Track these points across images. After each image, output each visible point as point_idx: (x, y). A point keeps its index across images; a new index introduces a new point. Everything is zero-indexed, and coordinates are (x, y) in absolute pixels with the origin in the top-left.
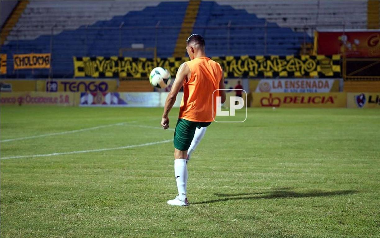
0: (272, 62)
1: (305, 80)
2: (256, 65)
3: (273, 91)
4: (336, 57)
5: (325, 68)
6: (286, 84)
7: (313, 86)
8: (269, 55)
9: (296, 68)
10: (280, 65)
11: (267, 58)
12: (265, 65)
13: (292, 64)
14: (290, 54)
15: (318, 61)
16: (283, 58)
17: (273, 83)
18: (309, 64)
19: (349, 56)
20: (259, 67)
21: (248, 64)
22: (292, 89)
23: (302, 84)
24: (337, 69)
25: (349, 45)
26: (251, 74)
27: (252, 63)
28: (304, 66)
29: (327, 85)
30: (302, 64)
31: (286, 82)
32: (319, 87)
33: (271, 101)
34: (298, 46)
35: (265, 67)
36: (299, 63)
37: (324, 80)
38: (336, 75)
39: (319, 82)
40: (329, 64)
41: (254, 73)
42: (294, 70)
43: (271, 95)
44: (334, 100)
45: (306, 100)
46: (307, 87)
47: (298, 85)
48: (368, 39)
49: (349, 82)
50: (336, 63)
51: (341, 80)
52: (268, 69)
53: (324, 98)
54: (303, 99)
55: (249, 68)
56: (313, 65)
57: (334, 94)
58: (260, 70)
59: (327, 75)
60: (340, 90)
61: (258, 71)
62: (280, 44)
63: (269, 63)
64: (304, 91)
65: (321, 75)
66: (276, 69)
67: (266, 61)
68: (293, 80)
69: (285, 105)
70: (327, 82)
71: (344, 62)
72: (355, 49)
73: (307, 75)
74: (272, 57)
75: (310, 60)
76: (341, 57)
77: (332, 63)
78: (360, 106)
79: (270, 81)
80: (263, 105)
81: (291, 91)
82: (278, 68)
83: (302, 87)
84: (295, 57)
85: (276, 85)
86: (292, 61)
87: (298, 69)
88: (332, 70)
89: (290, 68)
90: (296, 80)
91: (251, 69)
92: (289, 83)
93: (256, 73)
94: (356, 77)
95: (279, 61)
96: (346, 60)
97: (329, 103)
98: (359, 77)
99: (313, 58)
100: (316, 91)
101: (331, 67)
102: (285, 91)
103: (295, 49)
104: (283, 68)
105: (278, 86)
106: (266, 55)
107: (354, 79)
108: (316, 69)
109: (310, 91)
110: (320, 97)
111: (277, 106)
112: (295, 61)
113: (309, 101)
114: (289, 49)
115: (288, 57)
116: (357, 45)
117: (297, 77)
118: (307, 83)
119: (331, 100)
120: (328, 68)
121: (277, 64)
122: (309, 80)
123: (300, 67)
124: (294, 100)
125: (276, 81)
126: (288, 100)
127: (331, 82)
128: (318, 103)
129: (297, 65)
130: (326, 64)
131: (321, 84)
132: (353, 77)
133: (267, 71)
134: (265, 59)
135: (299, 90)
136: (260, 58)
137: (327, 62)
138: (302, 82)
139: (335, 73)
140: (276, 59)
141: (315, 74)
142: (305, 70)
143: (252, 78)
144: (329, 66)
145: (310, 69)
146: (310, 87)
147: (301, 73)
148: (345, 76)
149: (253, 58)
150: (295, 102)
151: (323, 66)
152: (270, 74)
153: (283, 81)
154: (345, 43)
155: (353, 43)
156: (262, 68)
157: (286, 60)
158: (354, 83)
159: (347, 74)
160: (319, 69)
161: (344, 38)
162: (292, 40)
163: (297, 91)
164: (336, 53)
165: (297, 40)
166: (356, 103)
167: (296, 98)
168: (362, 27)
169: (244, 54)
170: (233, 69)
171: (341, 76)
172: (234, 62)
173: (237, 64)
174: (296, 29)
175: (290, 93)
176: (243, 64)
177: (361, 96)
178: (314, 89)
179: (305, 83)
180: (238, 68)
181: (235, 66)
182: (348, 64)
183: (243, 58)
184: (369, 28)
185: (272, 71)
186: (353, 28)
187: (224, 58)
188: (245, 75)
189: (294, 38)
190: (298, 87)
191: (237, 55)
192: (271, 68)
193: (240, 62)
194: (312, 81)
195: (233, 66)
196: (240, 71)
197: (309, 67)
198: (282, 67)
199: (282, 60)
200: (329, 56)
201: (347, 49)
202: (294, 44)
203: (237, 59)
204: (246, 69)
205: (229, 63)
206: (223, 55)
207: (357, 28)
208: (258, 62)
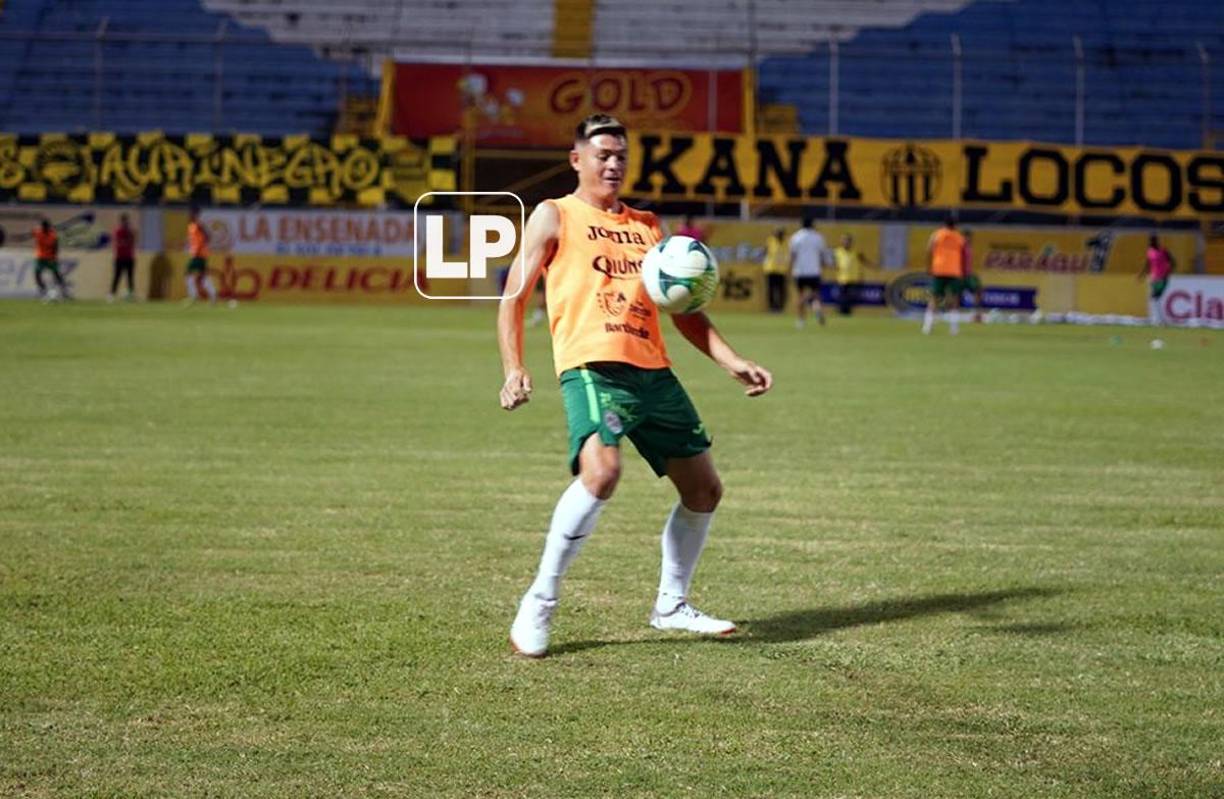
0: (240, 154)
1: (343, 216)
2: (186, 163)
3: (238, 248)
4: (443, 145)
5: (407, 177)
6: (283, 229)
7: (369, 234)
8: (231, 131)
9: (315, 177)
10: (264, 167)
11: (224, 142)
12: (216, 162)
13: (303, 163)
14: (297, 130)
15: (386, 155)
16: (274, 143)
17: (243, 224)
18: (356, 164)
19: (479, 145)
20: (197, 170)
21: (161, 162)
22: (303, 241)
23: (334, 230)
25: (491, 108)
26: (172, 192)
27: (175, 158)
28: (342, 172)
30: (334, 164)
31: (283, 223)
32: (389, 240)
33: (228, 280)
34: (327, 105)
35: (217, 172)
36: (325, 161)
38: (441, 202)
39: (388, 223)
40: (420, 165)
41: (181, 190)
42: (309, 181)
43: (229, 261)
45: (341, 278)
46: (348, 238)
48: (551, 86)
50: (441, 162)
52: (226, 177)
54: (331, 275)
55: (164, 175)
56: (368, 168)
58: (198, 179)
59: (413, 199)
61: (192, 181)
62: (274, 96)
63: (229, 157)
64: (340, 251)
65: (396, 202)
66: (250, 178)
67: (220, 150)
68: (304, 216)
69: (275, 293)
71: (468, 159)
72: (510, 122)
73: (349, 198)
74: (241, 139)
75: (360, 153)
76: (459, 146)
77: (428, 163)
79: (232, 218)
81: (300, 250)
82: (259, 176)
83: (335, 238)
84: (314, 141)
85: (251, 229)
86: (302, 154)
87: (322, 180)
88: (428, 186)
89: (294, 176)
90: (314, 216)
91: (172, 176)
92: (291, 225)
93: (188, 188)
95: (262, 153)
96: (473, 153)
99: (371, 144)
100: (377, 252)
101: (425, 176)
102: (280, 249)
103: (318, 114)
104: (275, 175)
105: (258, 234)
106: (220, 131)
108: (376, 183)
109: (359, 250)
110: (383, 271)
111: (250, 297)
112: (311, 153)
113: (351, 283)
114: (300, 114)
115: (291, 142)
116: (517, 110)
117: (320, 206)
118: (349, 224)
120: (415, 177)
121: (256, 161)
122: (356, 217)
123: (329, 175)
124: (302, 279)
125: (252, 217)
126: (285, 278)
128: (380, 289)
129: (320, 169)
130: (409, 166)
131: (392, 231)
133: (222, 185)
134: (214, 147)
135: (323, 247)
136: (200, 140)
137: (413, 158)
138: (334, 223)
140: (253, 147)
141: (373, 196)
142: (342, 184)
143: (173, 204)
144: (416, 172)
145: (360, 179)
146: (358, 236)
147: (330, 193)
149: (178, 141)
151: (399, 172)
152: (232, 194)
153: (273, 218)
154: (479, 100)
155: (502, 100)
157: (283, 151)
160: (387, 181)
161: (476, 85)
162: (314, 87)
163: (315, 251)
164: (444, 131)
165: (327, 88)
168: (536, 51)
169: (150, 126)
170: (113, 175)
172: (116, 151)
173: (125, 157)
174: (327, 50)
175: (294, 259)
176: (143, 160)
178: (372, 245)
179: (343, 225)
180: (127, 172)
181: (118, 167)
182: (479, 163)
183: (146, 138)
184: (556, 53)
185: (239, 184)
186: (507, 51)
187: (82, 140)
188: (152, 195)
189: (321, 79)
190: (321, 239)
191: (125, 130)
192: (235, 176)
193: (134, 153)
194: (365, 218)
195: (113, 164)
196: (136, 183)
197: (356, 174)
198: (272, 171)
199: (270, 151)
200: (422, 143)
201: (482, 119)
202: (319, 98)
203: (127, 142)
204: (154, 174)
205: (99, 156)
206: (80, 129)
207: (520, 51)
208: (192, 154)
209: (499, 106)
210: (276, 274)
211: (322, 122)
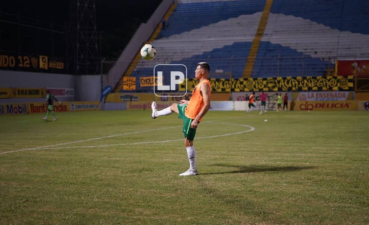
0: (308, 81)
1: (330, 92)
2: (297, 83)
3: (308, 100)
4: (350, 77)
5: (343, 84)
6: (317, 95)
7: (335, 96)
8: (306, 76)
9: (323, 85)
10: (313, 83)
11: (304, 78)
12: (303, 82)
13: (321, 82)
14: (319, 75)
15: (338, 80)
16: (314, 78)
17: (308, 94)
18: (332, 82)
20: (299, 84)
21: (292, 82)
22: (321, 98)
23: (328, 95)
24: (351, 85)
25: (359, 69)
26: (294, 89)
27: (294, 82)
28: (329, 84)
29: (344, 96)
30: (327, 82)
31: (317, 94)
32: (339, 97)
33: (307, 106)
34: (324, 70)
35: (303, 84)
36: (325, 81)
37: (342, 93)
38: (350, 89)
39: (339, 94)
40: (346, 81)
41: (296, 88)
42: (322, 86)
43: (307, 102)
44: (349, 105)
45: (330, 106)
47: (325, 96)
49: (359, 94)
50: (350, 81)
51: (354, 92)
52: (305, 85)
53: (342, 104)
54: (328, 105)
55: (292, 85)
56: (335, 82)
57: (349, 102)
58: (299, 86)
59: (344, 89)
60: (353, 99)
61: (298, 86)
62: (313, 69)
64: (329, 100)
65: (340, 89)
66: (310, 86)
67: (303, 80)
68: (321, 93)
69: (316, 109)
70: (344, 94)
71: (356, 80)
72: (363, 72)
73: (331, 89)
74: (308, 77)
75: (333, 79)
76: (354, 77)
77: (347, 81)
78: (367, 109)
79: (306, 93)
80: (302, 109)
81: (320, 100)
82: (312, 85)
84: (323, 77)
85: (310, 96)
86: (321, 80)
87: (325, 85)
88: (348, 86)
89: (319, 85)
90: (323, 93)
91: (294, 85)
92: (319, 95)
93: (297, 88)
94: (364, 90)
95: (312, 80)
97: (346, 108)
98: (366, 90)
99: (335, 78)
100: (337, 100)
101: (347, 84)
102: (316, 100)
103: (322, 72)
104: (315, 85)
105: (312, 97)
106: (304, 76)
107: (362, 91)
108: (336, 85)
109: (333, 100)
110: (340, 104)
111: (311, 110)
112: (322, 80)
113: (332, 106)
114: (318, 72)
115: (318, 78)
116: (364, 69)
117: (324, 91)
118: (331, 94)
119: (347, 105)
121: (311, 82)
122: (332, 93)
123: (326, 84)
124: (322, 106)
125: (310, 93)
126: (318, 106)
127: (347, 93)
128: (339, 107)
129: (324, 83)
130: (343, 82)
131: (340, 95)
132: (361, 90)
133: (304, 87)
134: (303, 79)
135: (325, 99)
136: (299, 78)
137: (344, 80)
139: (349, 88)
140: (310, 79)
141: (336, 88)
142: (329, 86)
143: (294, 91)
144: (346, 83)
145: (333, 85)
146: (333, 96)
147: (327, 88)
148: (356, 89)
149: (295, 78)
150: (323, 107)
151: (341, 83)
152: (306, 89)
153: (315, 93)
154: (356, 68)
155: (361, 67)
156: (301, 85)
157: (317, 80)
158: (363, 94)
159: (358, 88)
160: (339, 85)
161: (356, 64)
163: (324, 100)
164: (350, 75)
165: (324, 66)
166: (364, 108)
167: (323, 105)
169: (289, 76)
170: (282, 85)
171: (353, 89)
172: (282, 80)
173: (284, 82)
174: (323, 59)
175: (319, 101)
176: (288, 82)
177: (367, 103)
178: (336, 98)
179: (329, 94)
180: (285, 85)
181: (283, 84)
182: (358, 81)
183: (288, 78)
185: (308, 87)
186: (362, 58)
187: (276, 79)
188: (290, 89)
189: (322, 65)
190: (325, 97)
191: (284, 76)
192: (307, 84)
193: (286, 81)
194: (334, 93)
195: (282, 83)
196: (286, 87)
197: (332, 84)
198: (314, 84)
199: (314, 80)
200: (346, 77)
201: (358, 72)
202: (322, 69)
203: (284, 79)
204: (290, 85)
205: (279, 82)
206: (275, 77)
207: (364, 58)
208: (298, 81)
209: (361, 69)
210: (316, 105)
211: (323, 73)
